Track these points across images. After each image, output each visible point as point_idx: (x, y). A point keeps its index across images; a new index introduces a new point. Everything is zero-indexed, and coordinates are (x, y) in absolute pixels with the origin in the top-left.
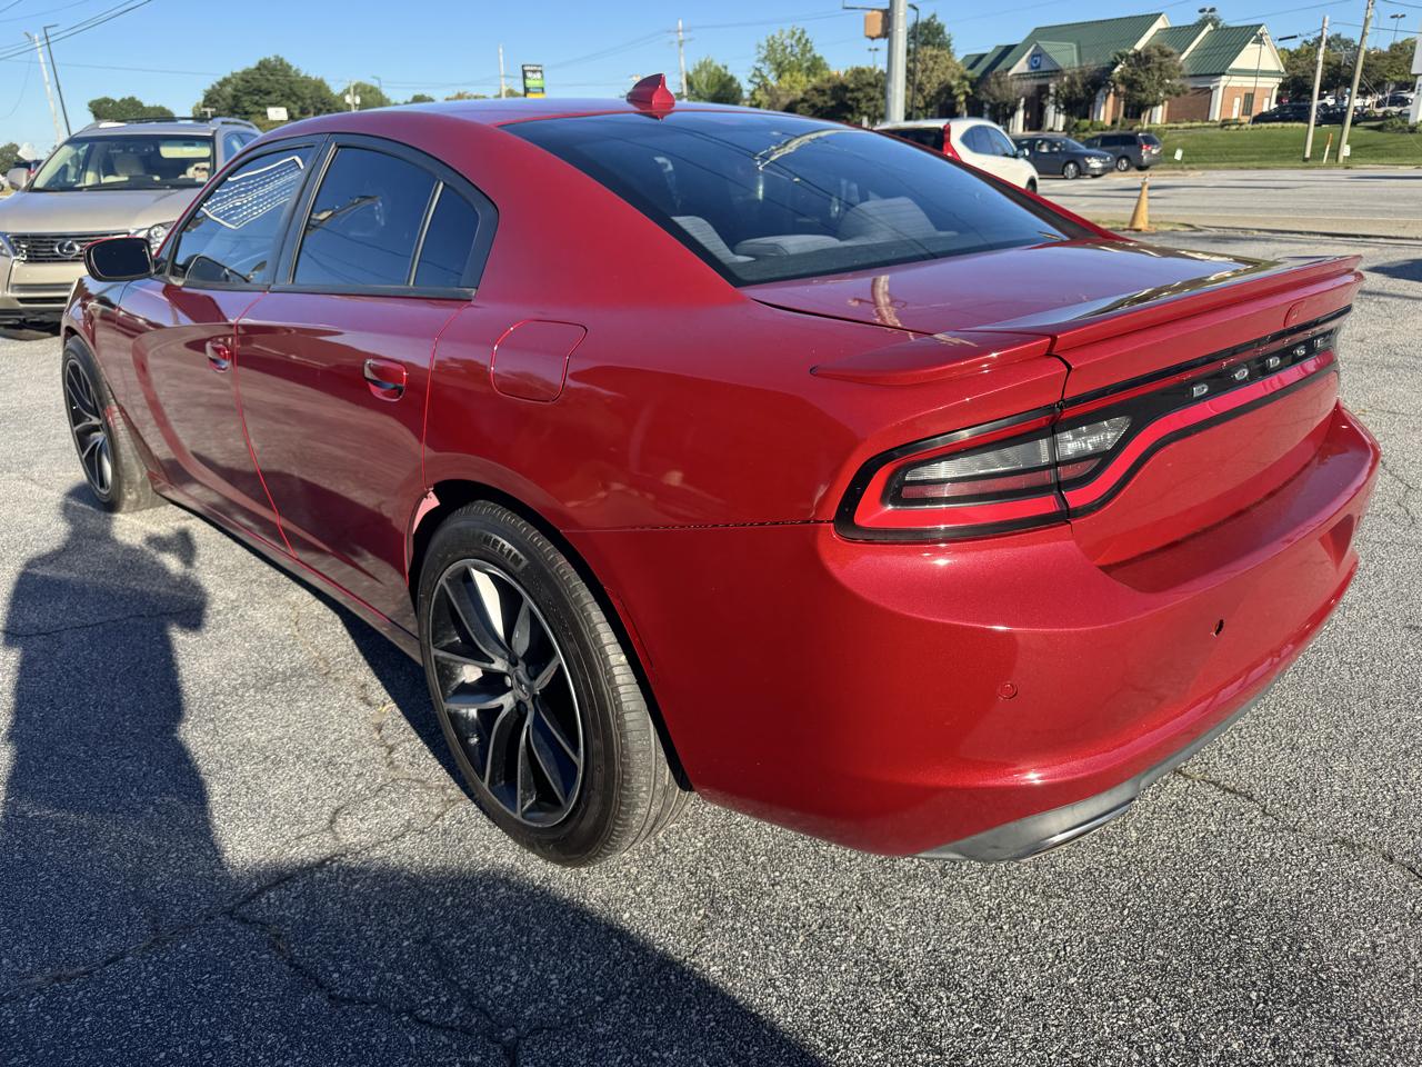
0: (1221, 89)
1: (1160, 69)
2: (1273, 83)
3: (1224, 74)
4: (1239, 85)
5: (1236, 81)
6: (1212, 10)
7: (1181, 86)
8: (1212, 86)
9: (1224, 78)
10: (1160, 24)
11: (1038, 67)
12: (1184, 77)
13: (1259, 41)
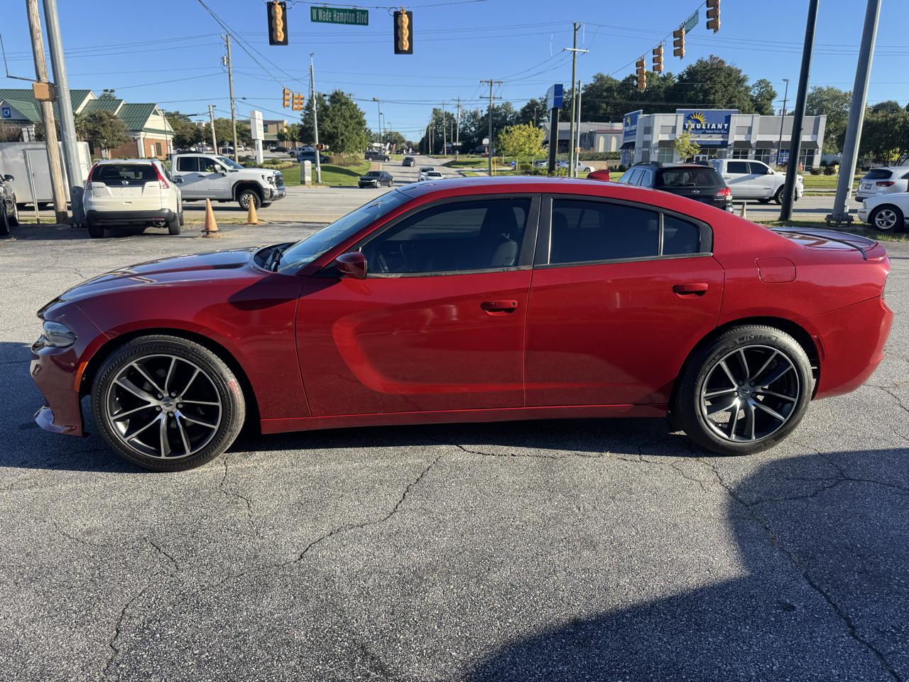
0: (142, 140)
1: (111, 126)
2: (170, 137)
3: (142, 131)
4: (151, 137)
5: (150, 136)
6: (112, 91)
7: (127, 137)
8: (136, 138)
9: (142, 133)
10: (90, 97)
11: (9, 116)
12: (126, 131)
13: (156, 113)
